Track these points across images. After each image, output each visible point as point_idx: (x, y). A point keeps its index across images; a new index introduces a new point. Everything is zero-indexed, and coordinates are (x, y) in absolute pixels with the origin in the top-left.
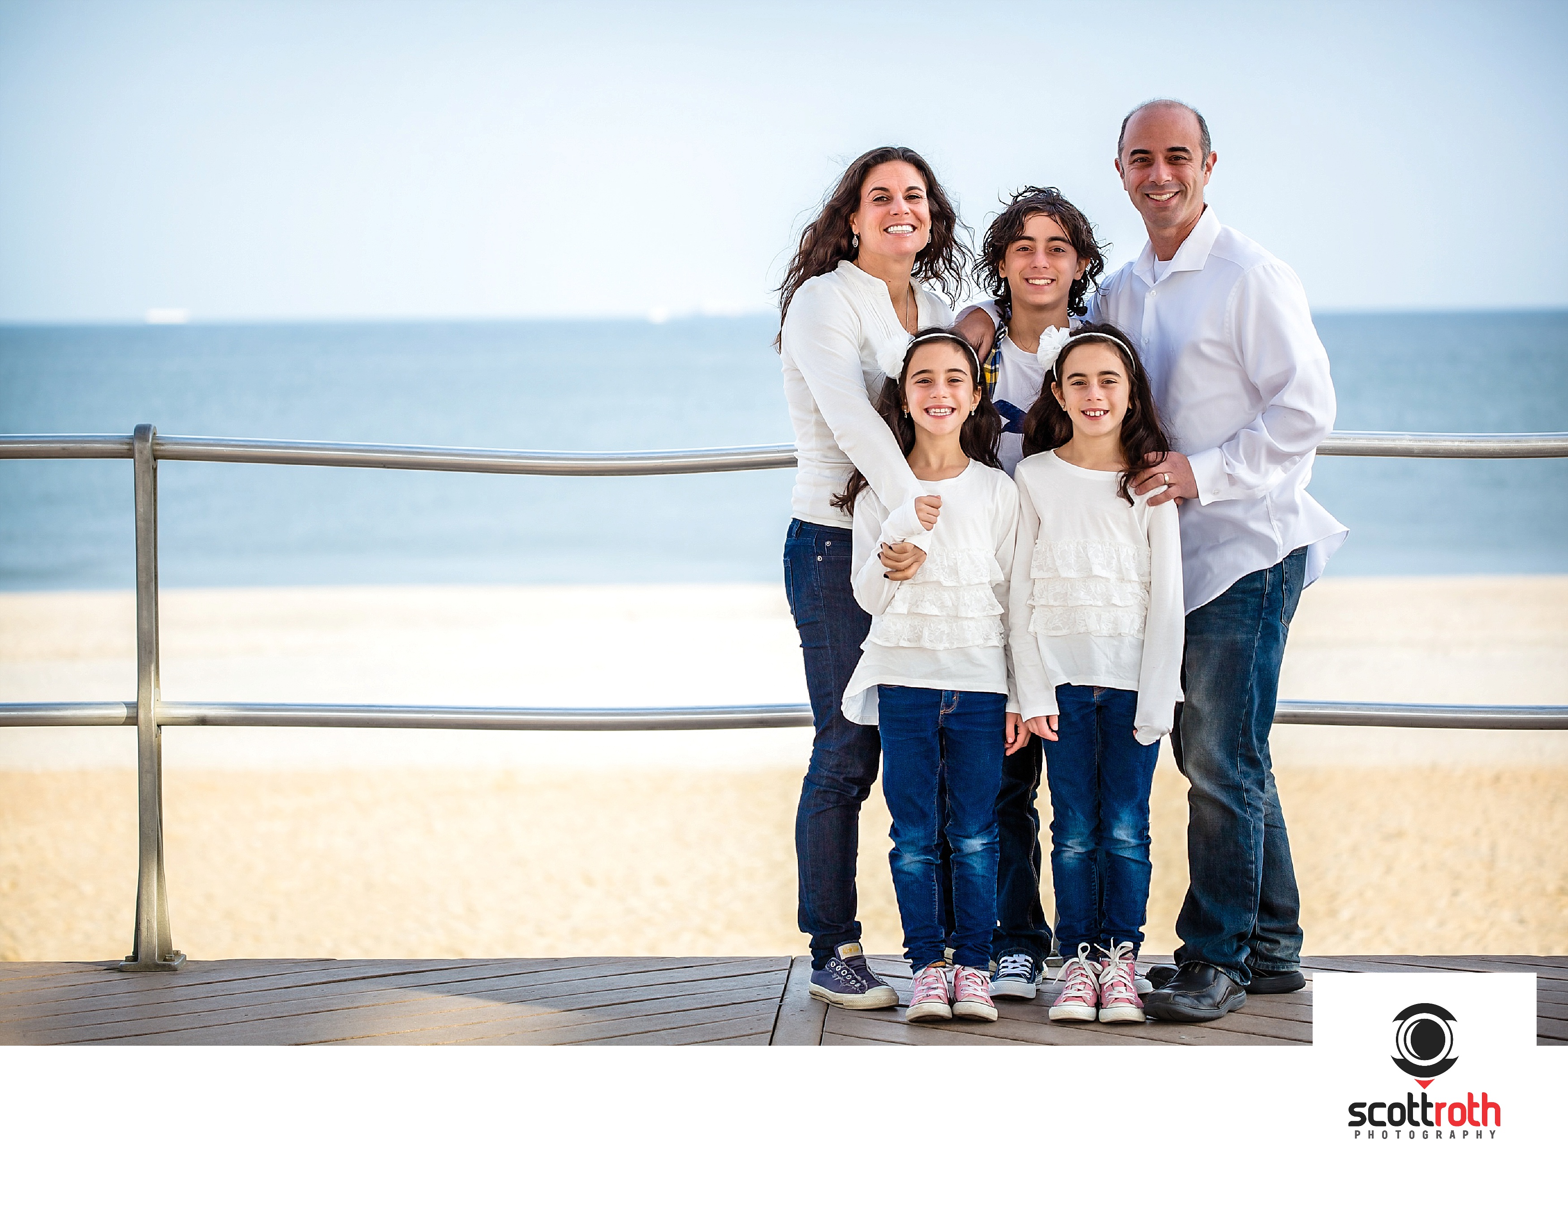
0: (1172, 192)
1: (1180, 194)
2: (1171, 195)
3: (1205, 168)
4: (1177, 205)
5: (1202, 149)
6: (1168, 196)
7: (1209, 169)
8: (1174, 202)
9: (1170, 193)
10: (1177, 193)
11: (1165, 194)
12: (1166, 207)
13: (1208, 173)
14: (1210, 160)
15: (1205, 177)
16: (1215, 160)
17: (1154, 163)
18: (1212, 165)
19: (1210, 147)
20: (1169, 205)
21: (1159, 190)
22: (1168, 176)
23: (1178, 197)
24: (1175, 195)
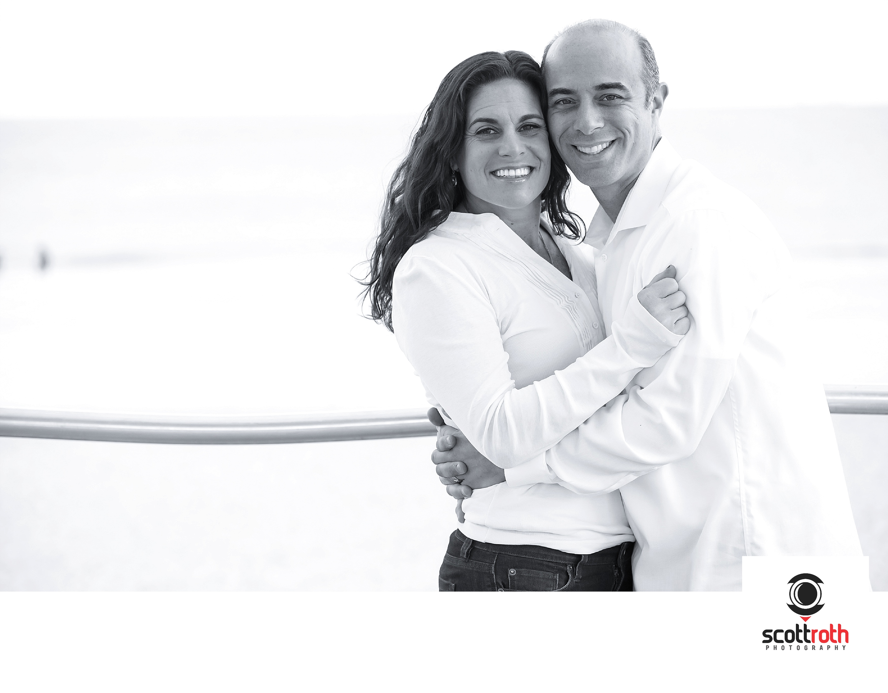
0: (606, 142)
1: (616, 143)
2: (605, 146)
3: (652, 105)
4: (614, 158)
5: (645, 82)
6: (600, 148)
7: (658, 105)
8: (609, 154)
9: (602, 143)
10: (613, 142)
11: (597, 144)
12: (598, 163)
13: (657, 111)
14: (659, 95)
15: (653, 117)
16: (665, 93)
17: (579, 105)
18: (662, 99)
19: (657, 78)
20: (602, 159)
21: (587, 141)
22: (598, 121)
23: (614, 147)
24: (610, 145)
